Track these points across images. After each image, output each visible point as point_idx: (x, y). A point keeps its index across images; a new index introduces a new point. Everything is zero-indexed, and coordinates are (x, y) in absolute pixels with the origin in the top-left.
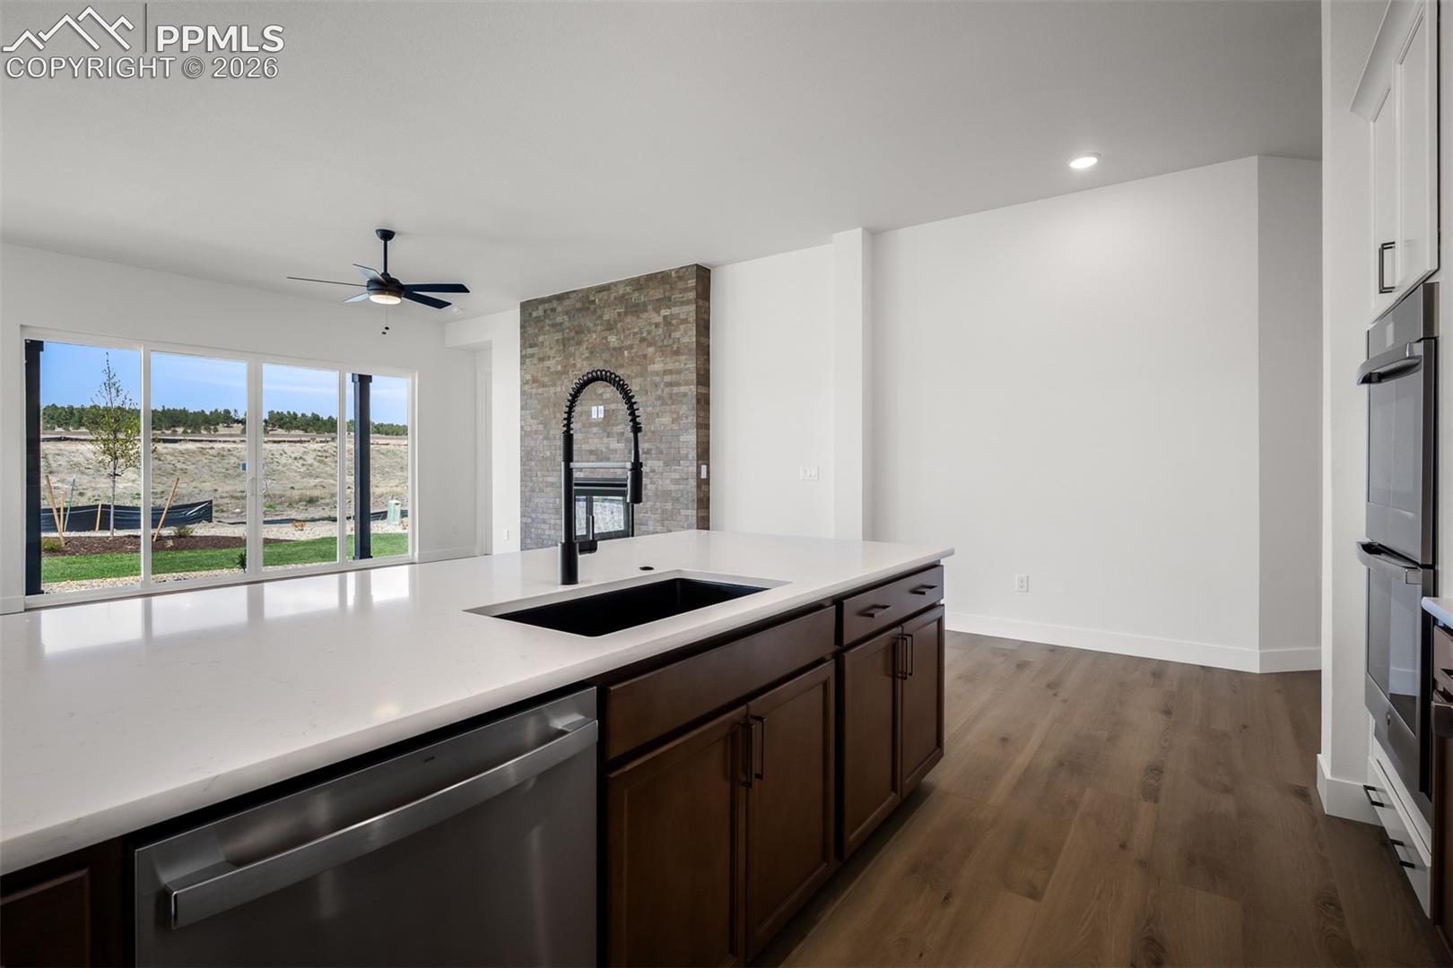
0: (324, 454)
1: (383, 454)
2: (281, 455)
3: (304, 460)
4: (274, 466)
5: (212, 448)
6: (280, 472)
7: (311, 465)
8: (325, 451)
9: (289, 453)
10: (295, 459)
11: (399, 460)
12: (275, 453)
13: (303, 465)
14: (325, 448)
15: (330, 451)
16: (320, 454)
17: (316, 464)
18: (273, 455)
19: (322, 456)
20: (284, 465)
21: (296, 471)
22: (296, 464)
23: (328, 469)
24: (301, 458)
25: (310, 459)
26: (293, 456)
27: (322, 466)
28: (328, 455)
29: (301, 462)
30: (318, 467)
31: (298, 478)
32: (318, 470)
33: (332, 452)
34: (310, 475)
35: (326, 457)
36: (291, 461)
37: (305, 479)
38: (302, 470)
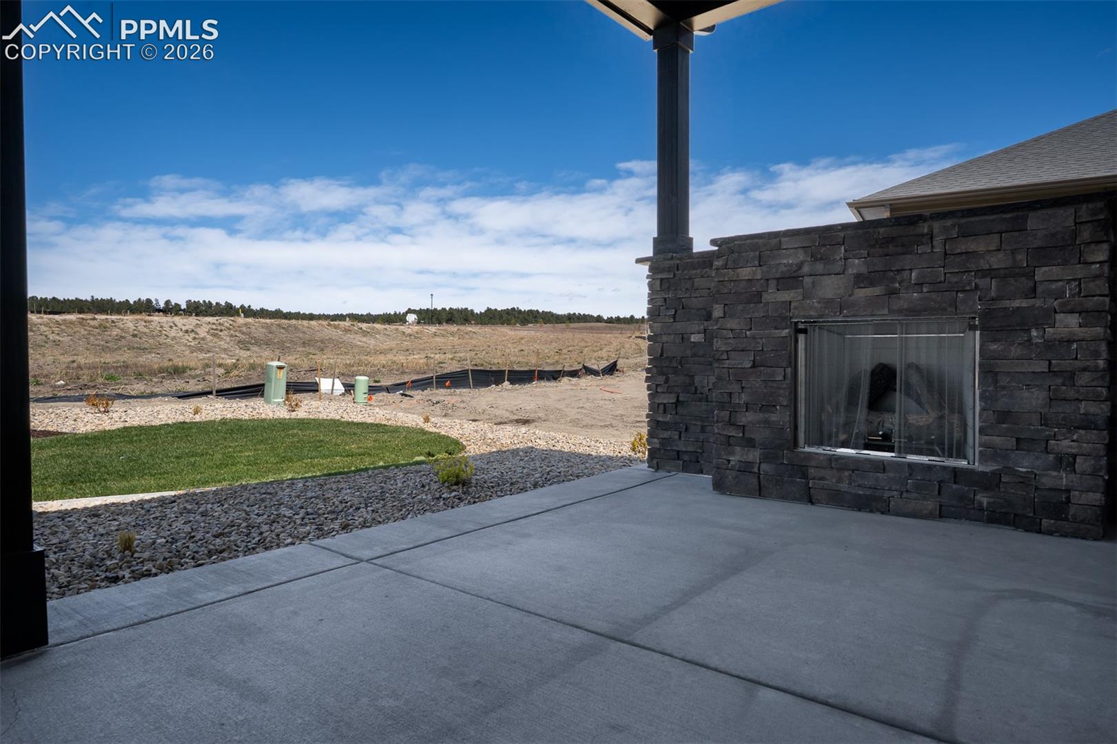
0: (219, 328)
1: (283, 328)
2: (171, 327)
3: (196, 333)
4: (162, 340)
5: (94, 319)
6: (167, 345)
7: (203, 339)
8: (220, 324)
9: (180, 325)
10: (187, 332)
11: (301, 335)
12: (164, 325)
13: (195, 338)
14: (221, 321)
15: (226, 324)
16: (214, 327)
17: (209, 338)
18: (162, 327)
19: (216, 330)
20: (174, 338)
21: (186, 345)
22: (188, 337)
23: (222, 343)
24: (193, 331)
25: (202, 332)
26: (184, 328)
27: (215, 340)
28: (223, 328)
29: (193, 335)
30: (211, 341)
31: (187, 352)
32: (211, 344)
33: (228, 325)
34: (201, 350)
35: (221, 330)
36: (181, 334)
37: (195, 354)
38: (192, 344)
